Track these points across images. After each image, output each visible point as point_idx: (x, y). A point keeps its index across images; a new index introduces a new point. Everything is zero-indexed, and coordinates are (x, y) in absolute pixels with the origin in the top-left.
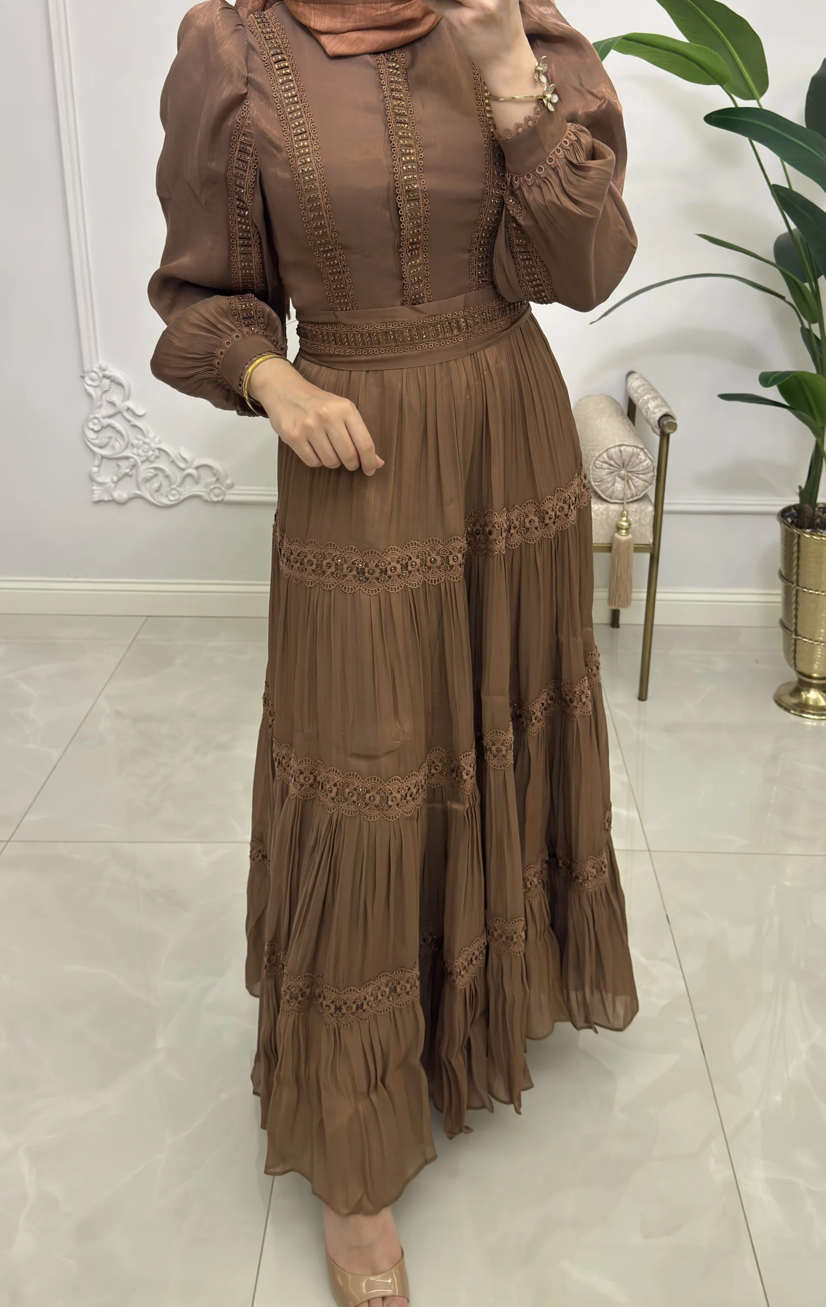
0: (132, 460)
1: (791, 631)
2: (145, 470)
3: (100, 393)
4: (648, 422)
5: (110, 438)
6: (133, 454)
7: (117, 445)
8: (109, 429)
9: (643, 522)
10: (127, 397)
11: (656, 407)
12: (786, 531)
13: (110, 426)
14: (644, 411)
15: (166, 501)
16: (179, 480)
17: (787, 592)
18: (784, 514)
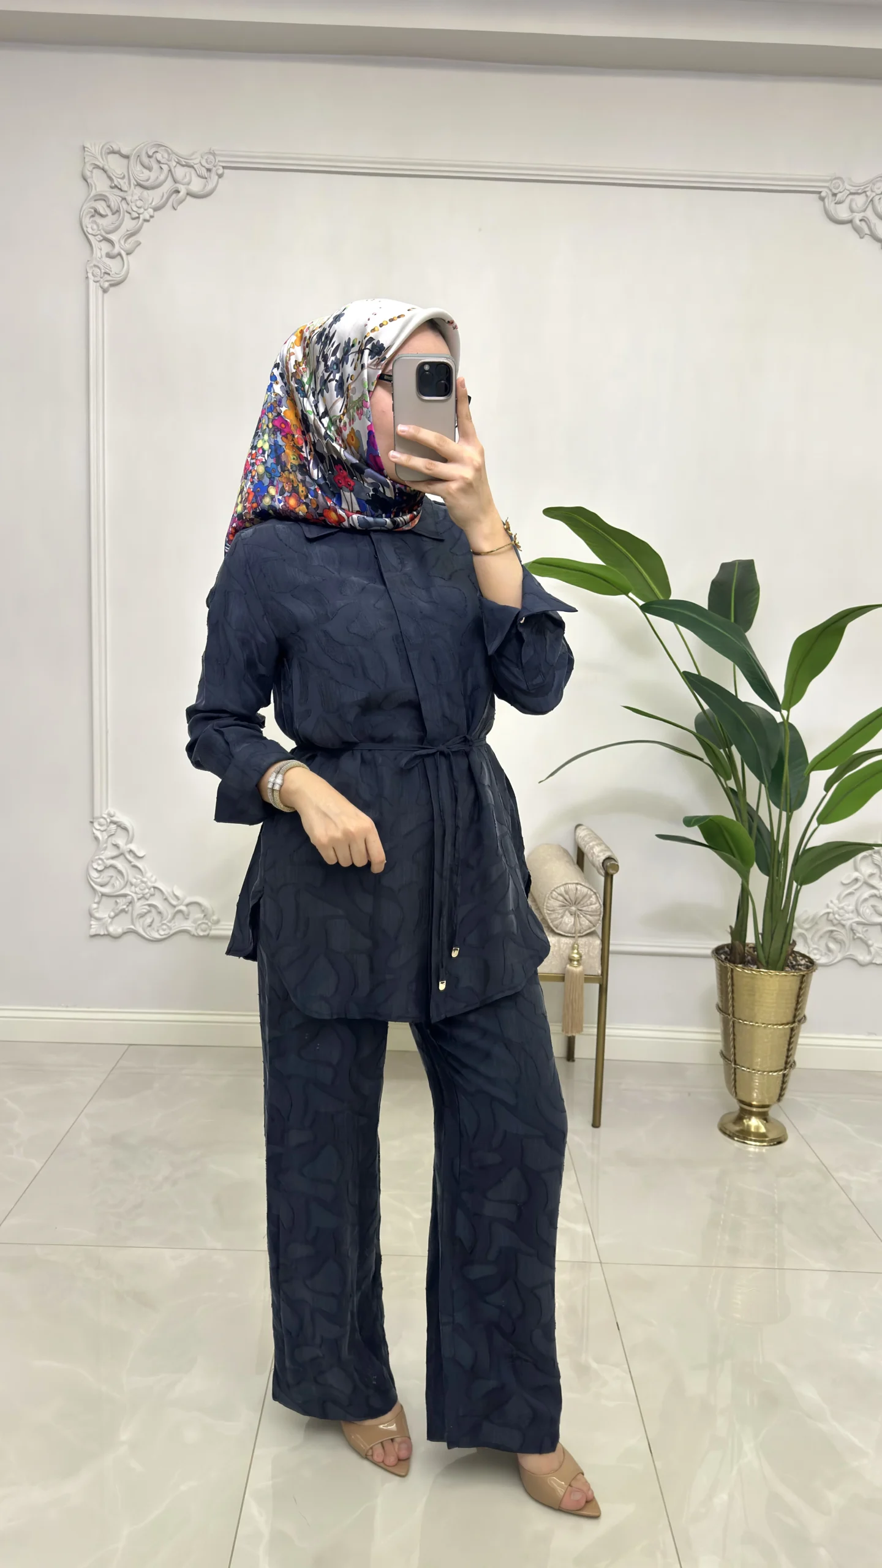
0: (130, 897)
1: (730, 1061)
2: (140, 907)
3: (106, 837)
4: (594, 865)
5: (112, 877)
6: (132, 892)
7: (117, 884)
8: (111, 868)
9: (591, 954)
10: (130, 841)
11: (601, 851)
12: (721, 966)
13: (113, 866)
14: (590, 855)
15: (157, 936)
16: (170, 917)
17: (725, 1023)
18: (718, 951)
